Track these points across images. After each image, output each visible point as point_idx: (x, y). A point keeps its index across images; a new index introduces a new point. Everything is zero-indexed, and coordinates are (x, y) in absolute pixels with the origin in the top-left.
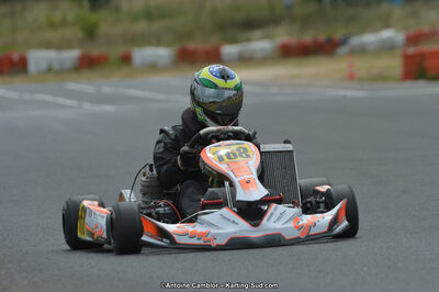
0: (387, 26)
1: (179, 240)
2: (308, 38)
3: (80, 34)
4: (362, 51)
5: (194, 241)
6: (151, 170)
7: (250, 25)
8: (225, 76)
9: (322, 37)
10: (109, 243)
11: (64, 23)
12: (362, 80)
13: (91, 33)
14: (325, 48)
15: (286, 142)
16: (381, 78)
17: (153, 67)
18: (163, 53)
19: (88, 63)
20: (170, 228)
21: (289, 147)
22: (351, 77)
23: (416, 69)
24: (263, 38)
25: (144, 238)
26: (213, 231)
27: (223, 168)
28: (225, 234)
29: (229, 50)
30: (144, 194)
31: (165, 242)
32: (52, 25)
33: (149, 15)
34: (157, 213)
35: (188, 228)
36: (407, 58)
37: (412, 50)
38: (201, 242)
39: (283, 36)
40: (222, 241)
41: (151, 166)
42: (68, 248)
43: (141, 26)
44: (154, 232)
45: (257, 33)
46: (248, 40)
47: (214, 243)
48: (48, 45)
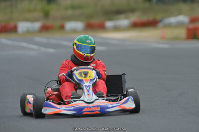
13: (46, 15)
14: (152, 24)
19: (45, 29)
22: (163, 38)
24: (125, 18)
29: (109, 24)
33: (73, 7)
37: (191, 26)
43: (70, 12)
45: (122, 16)
48: (27, 20)
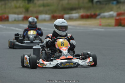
0: (111, 10)
2: (89, 13)
3: (24, 10)
4: (104, 17)
7: (72, 9)
9: (93, 13)
11: (20, 7)
12: (103, 26)
13: (27, 10)
14: (94, 16)
16: (109, 25)
17: (44, 20)
18: (47, 17)
22: (100, 25)
23: (119, 23)
24: (76, 13)
29: (66, 16)
32: (16, 8)
33: (44, 6)
36: (116, 20)
37: (118, 18)
39: (82, 12)
43: (42, 8)
45: (74, 12)
46: (72, 13)
48: (15, 13)
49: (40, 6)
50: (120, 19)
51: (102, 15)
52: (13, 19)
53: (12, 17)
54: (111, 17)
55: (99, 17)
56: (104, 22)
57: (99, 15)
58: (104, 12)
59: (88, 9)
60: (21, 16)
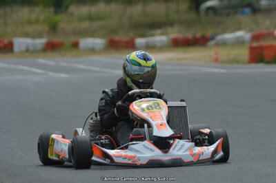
0: (239, 29)
1: (116, 160)
2: (189, 35)
3: (47, 28)
4: (224, 44)
5: (126, 161)
6: (96, 116)
7: (154, 26)
8: (146, 59)
9: (198, 35)
10: (70, 162)
11: (37, 21)
12: (223, 62)
13: (53, 28)
14: (201, 42)
15: (182, 101)
16: (235, 61)
17: (92, 51)
18: (99, 42)
19: (51, 47)
20: (111, 152)
21: (184, 104)
22: (217, 60)
23: (258, 56)
24: (162, 34)
25: (94, 158)
26: (138, 155)
27: (145, 115)
28: (146, 157)
29: (140, 41)
30: (91, 131)
31: (107, 161)
32: (30, 23)
33: (90, 18)
34: (102, 143)
35: (122, 153)
36: (252, 49)
37: (255, 44)
38: (130, 162)
39: (174, 33)
40: (144, 162)
41: (96, 114)
42: (41, 164)
43: (85, 24)
44: (100, 154)
45: (159, 31)
46: (153, 35)
47: (139, 163)
48: (27, 35)
49: (81, 19)
50: (262, 48)
51: (219, 38)
52: (23, 48)
53: (20, 43)
54: (239, 42)
55: (212, 43)
56: (224, 53)
57: (213, 38)
58: (224, 32)
59: (188, 24)
60: (41, 42)
